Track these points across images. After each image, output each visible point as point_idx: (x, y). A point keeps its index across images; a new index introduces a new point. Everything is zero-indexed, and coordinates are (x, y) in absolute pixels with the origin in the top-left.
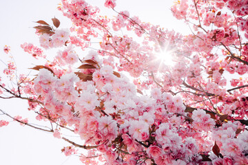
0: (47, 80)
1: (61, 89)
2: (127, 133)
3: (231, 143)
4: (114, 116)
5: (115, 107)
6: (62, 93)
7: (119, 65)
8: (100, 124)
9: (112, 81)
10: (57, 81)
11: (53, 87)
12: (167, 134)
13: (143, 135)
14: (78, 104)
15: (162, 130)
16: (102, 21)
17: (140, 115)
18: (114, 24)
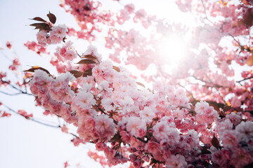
0: (43, 81)
1: (57, 89)
2: (125, 130)
3: (228, 134)
4: (112, 114)
5: (113, 104)
6: (58, 94)
7: (125, 59)
8: (97, 123)
9: (112, 76)
10: (53, 82)
11: (49, 88)
12: (164, 130)
13: (140, 131)
14: (74, 104)
15: (160, 126)
16: (106, 15)
17: (140, 110)
18: (119, 18)
